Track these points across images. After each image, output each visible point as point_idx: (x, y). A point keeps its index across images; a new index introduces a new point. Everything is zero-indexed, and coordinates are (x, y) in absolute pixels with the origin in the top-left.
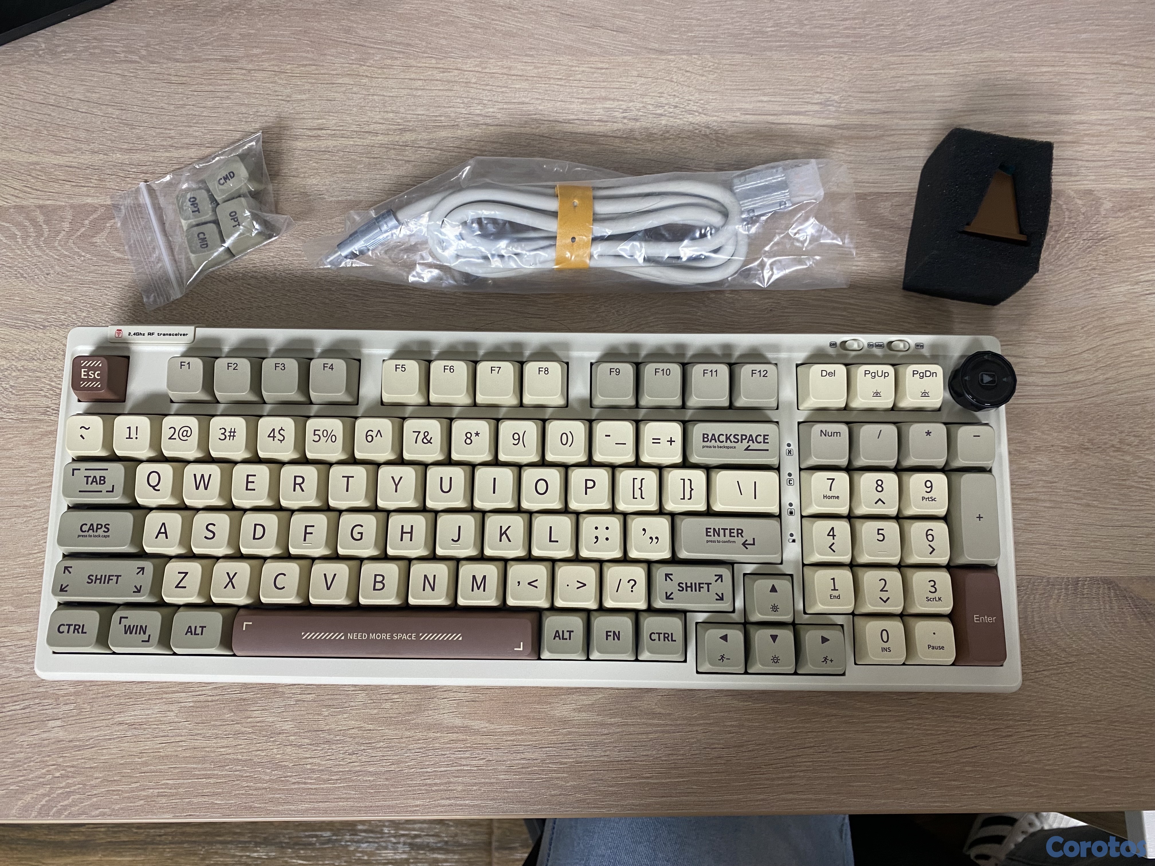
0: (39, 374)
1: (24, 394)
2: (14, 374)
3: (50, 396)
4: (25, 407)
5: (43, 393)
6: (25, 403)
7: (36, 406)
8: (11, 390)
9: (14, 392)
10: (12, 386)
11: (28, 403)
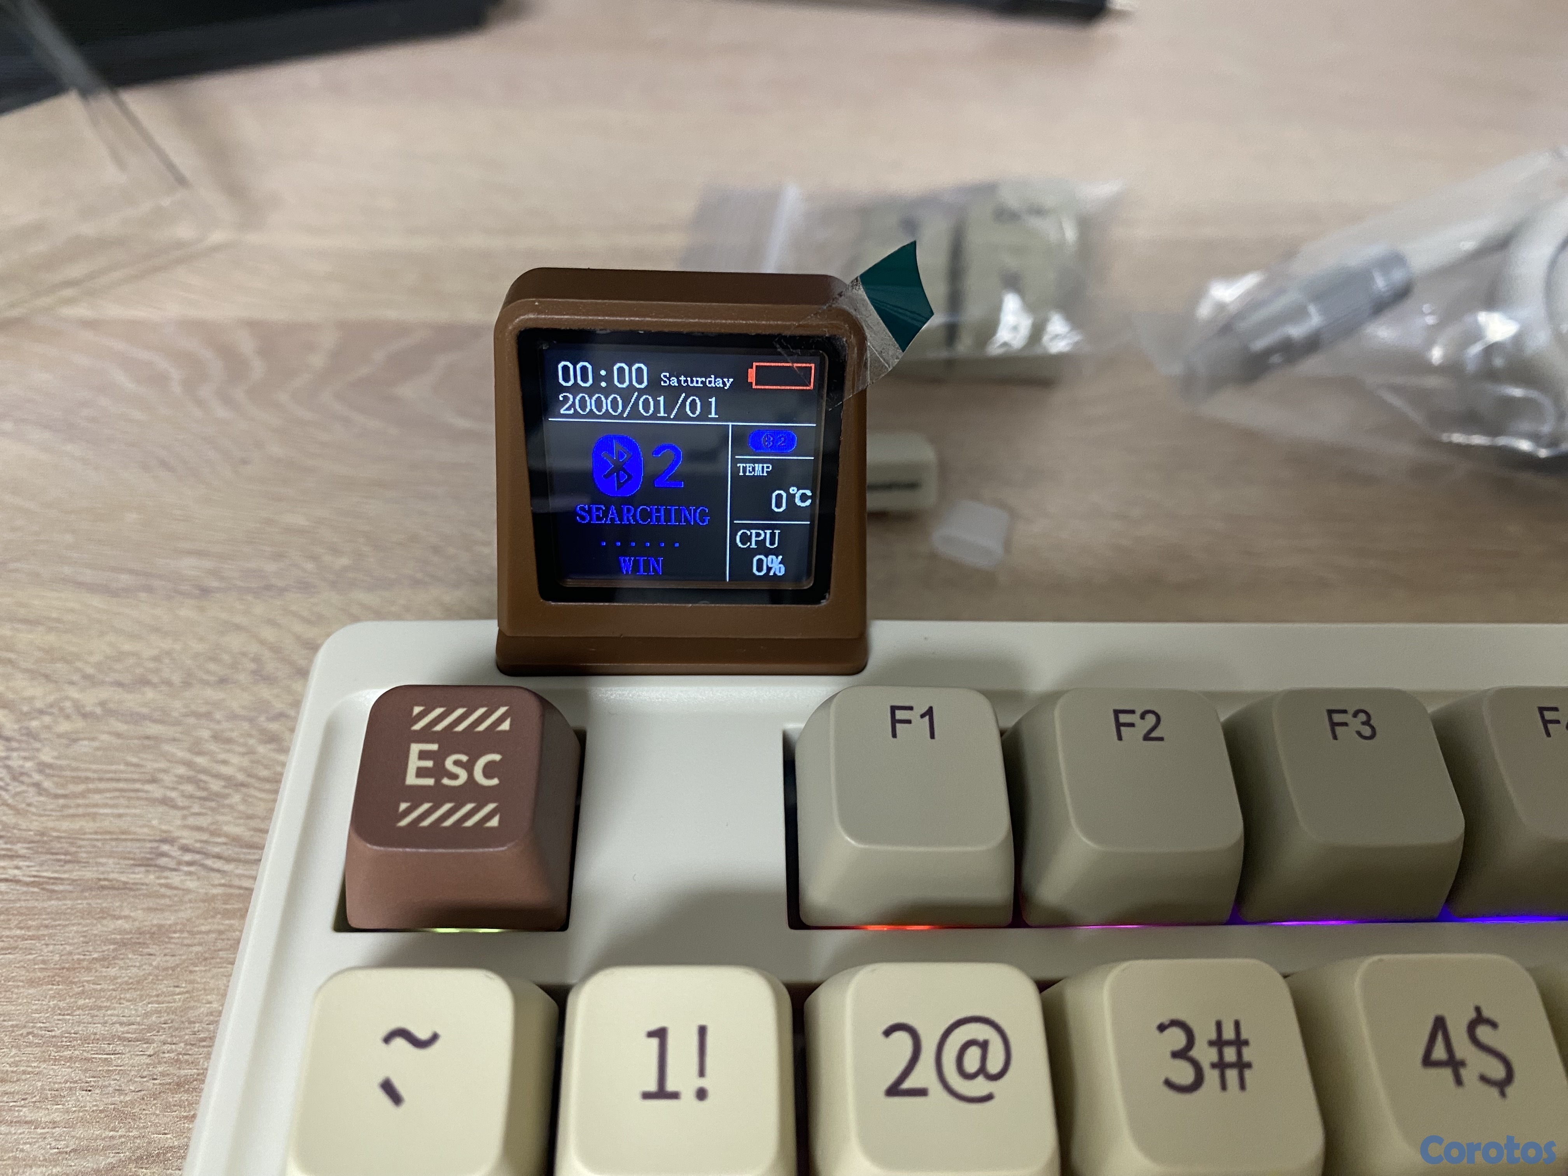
0: (154, 729)
1: (83, 795)
2: (64, 727)
3: (181, 802)
4: (73, 838)
5: (156, 791)
6: (77, 825)
7: (119, 837)
8: (37, 777)
9: (47, 784)
10: (42, 767)
11: (89, 825)
